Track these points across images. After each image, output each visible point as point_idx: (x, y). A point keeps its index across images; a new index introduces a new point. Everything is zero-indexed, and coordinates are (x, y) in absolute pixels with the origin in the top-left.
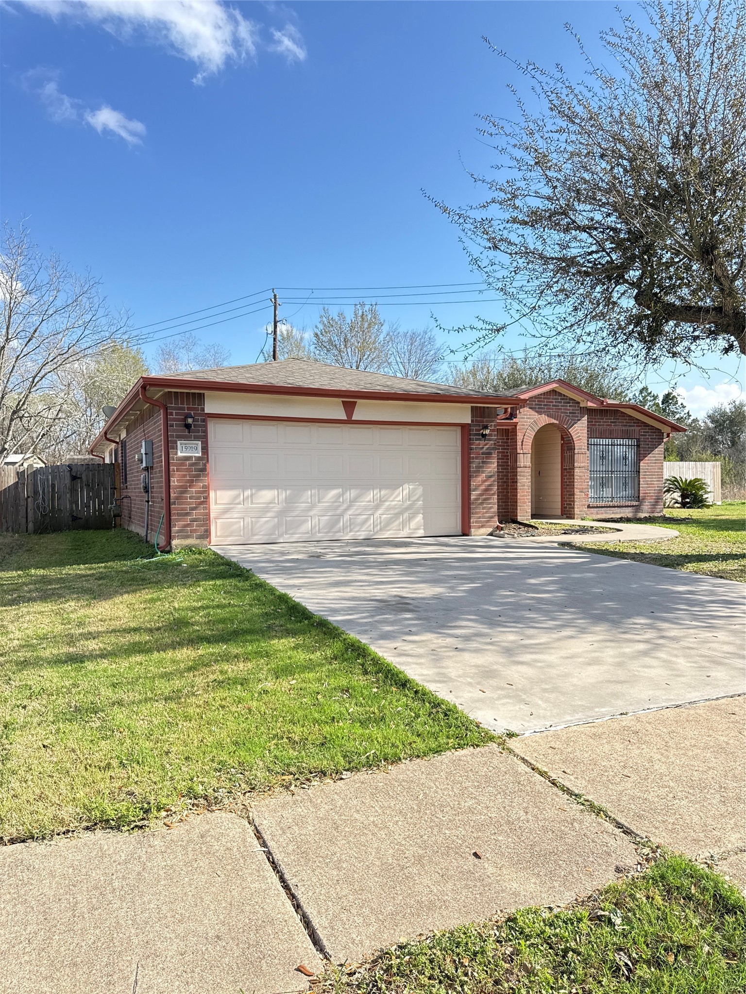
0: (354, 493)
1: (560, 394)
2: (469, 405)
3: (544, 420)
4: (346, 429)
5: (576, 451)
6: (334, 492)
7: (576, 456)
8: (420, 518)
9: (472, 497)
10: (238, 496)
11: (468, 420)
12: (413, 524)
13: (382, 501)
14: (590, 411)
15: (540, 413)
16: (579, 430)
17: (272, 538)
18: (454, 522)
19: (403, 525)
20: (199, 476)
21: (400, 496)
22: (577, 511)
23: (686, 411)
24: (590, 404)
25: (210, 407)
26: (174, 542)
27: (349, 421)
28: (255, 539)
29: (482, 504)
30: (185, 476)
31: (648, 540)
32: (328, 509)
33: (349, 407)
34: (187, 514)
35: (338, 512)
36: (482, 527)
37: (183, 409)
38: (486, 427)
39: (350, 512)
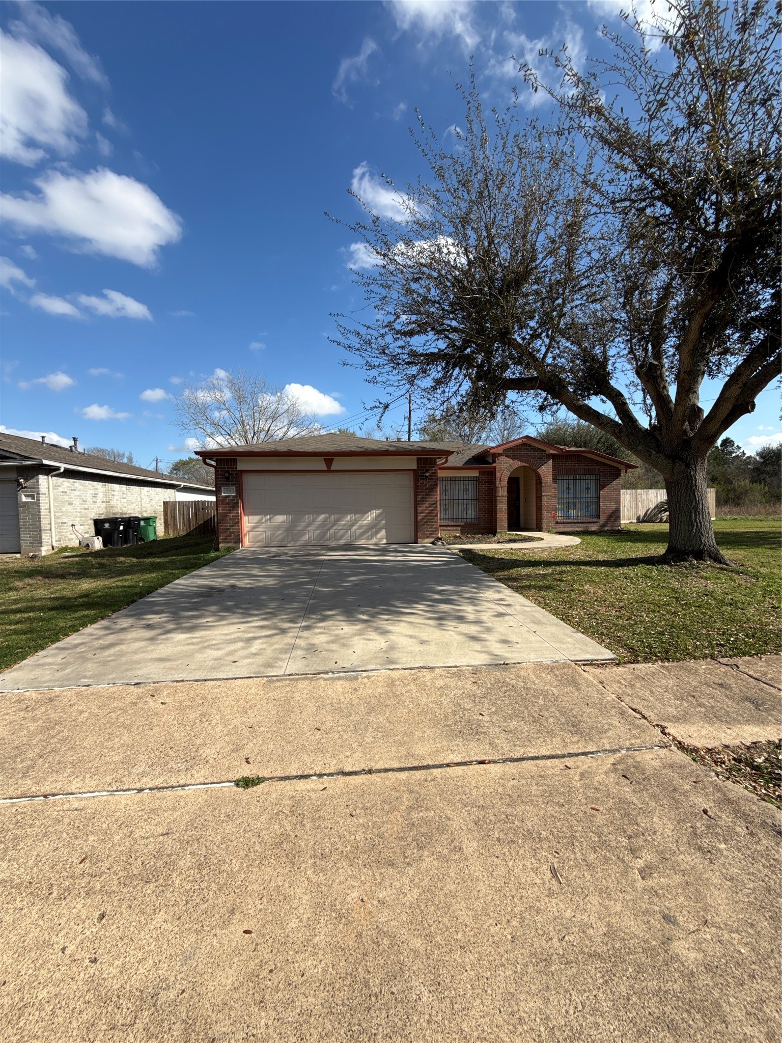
0: (337, 516)
1: (530, 445)
2: (415, 457)
3: (517, 464)
4: (330, 476)
5: (543, 485)
6: (322, 517)
7: (544, 488)
8: (383, 533)
9: (419, 518)
10: (262, 519)
11: (415, 467)
12: (379, 536)
13: (356, 521)
14: (554, 457)
15: (514, 459)
16: (546, 471)
17: (284, 544)
18: (409, 534)
19: (371, 537)
20: (234, 507)
21: (370, 517)
22: (544, 526)
23: (741, 451)
24: (552, 452)
25: (241, 466)
26: (221, 545)
27: (329, 471)
28: (274, 544)
29: (426, 522)
30: (226, 507)
31: (535, 548)
32: (320, 526)
33: (329, 462)
34: (228, 529)
35: (326, 528)
36: (427, 538)
37: (225, 468)
38: (427, 471)
39: (335, 528)
